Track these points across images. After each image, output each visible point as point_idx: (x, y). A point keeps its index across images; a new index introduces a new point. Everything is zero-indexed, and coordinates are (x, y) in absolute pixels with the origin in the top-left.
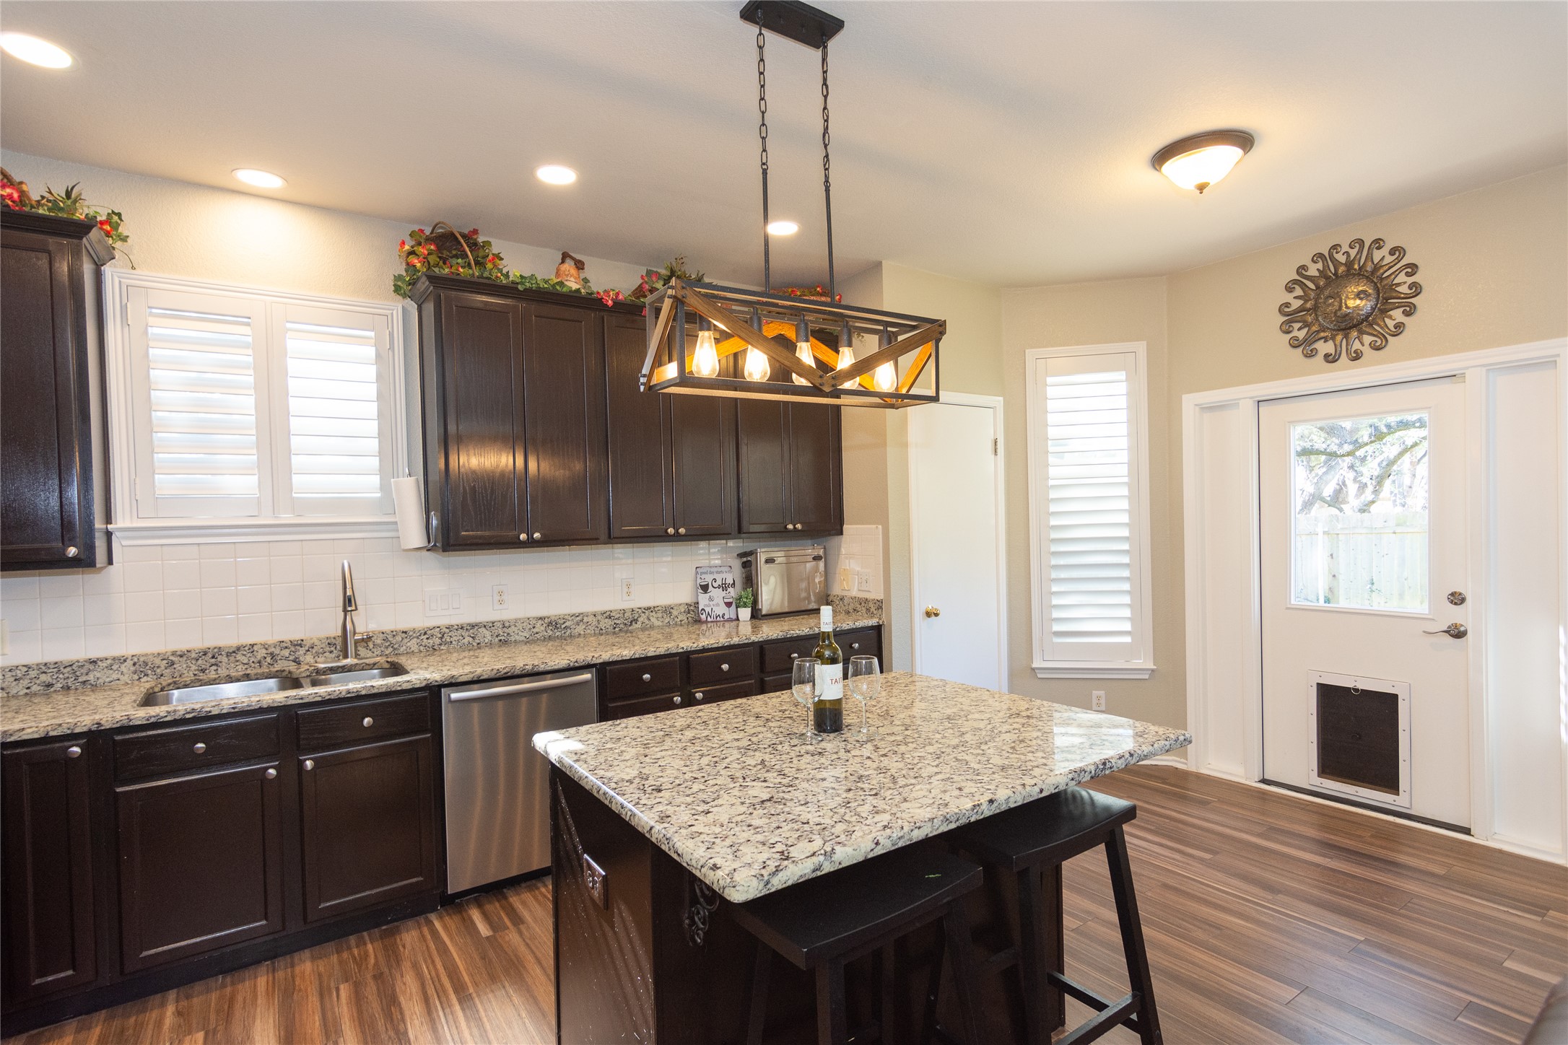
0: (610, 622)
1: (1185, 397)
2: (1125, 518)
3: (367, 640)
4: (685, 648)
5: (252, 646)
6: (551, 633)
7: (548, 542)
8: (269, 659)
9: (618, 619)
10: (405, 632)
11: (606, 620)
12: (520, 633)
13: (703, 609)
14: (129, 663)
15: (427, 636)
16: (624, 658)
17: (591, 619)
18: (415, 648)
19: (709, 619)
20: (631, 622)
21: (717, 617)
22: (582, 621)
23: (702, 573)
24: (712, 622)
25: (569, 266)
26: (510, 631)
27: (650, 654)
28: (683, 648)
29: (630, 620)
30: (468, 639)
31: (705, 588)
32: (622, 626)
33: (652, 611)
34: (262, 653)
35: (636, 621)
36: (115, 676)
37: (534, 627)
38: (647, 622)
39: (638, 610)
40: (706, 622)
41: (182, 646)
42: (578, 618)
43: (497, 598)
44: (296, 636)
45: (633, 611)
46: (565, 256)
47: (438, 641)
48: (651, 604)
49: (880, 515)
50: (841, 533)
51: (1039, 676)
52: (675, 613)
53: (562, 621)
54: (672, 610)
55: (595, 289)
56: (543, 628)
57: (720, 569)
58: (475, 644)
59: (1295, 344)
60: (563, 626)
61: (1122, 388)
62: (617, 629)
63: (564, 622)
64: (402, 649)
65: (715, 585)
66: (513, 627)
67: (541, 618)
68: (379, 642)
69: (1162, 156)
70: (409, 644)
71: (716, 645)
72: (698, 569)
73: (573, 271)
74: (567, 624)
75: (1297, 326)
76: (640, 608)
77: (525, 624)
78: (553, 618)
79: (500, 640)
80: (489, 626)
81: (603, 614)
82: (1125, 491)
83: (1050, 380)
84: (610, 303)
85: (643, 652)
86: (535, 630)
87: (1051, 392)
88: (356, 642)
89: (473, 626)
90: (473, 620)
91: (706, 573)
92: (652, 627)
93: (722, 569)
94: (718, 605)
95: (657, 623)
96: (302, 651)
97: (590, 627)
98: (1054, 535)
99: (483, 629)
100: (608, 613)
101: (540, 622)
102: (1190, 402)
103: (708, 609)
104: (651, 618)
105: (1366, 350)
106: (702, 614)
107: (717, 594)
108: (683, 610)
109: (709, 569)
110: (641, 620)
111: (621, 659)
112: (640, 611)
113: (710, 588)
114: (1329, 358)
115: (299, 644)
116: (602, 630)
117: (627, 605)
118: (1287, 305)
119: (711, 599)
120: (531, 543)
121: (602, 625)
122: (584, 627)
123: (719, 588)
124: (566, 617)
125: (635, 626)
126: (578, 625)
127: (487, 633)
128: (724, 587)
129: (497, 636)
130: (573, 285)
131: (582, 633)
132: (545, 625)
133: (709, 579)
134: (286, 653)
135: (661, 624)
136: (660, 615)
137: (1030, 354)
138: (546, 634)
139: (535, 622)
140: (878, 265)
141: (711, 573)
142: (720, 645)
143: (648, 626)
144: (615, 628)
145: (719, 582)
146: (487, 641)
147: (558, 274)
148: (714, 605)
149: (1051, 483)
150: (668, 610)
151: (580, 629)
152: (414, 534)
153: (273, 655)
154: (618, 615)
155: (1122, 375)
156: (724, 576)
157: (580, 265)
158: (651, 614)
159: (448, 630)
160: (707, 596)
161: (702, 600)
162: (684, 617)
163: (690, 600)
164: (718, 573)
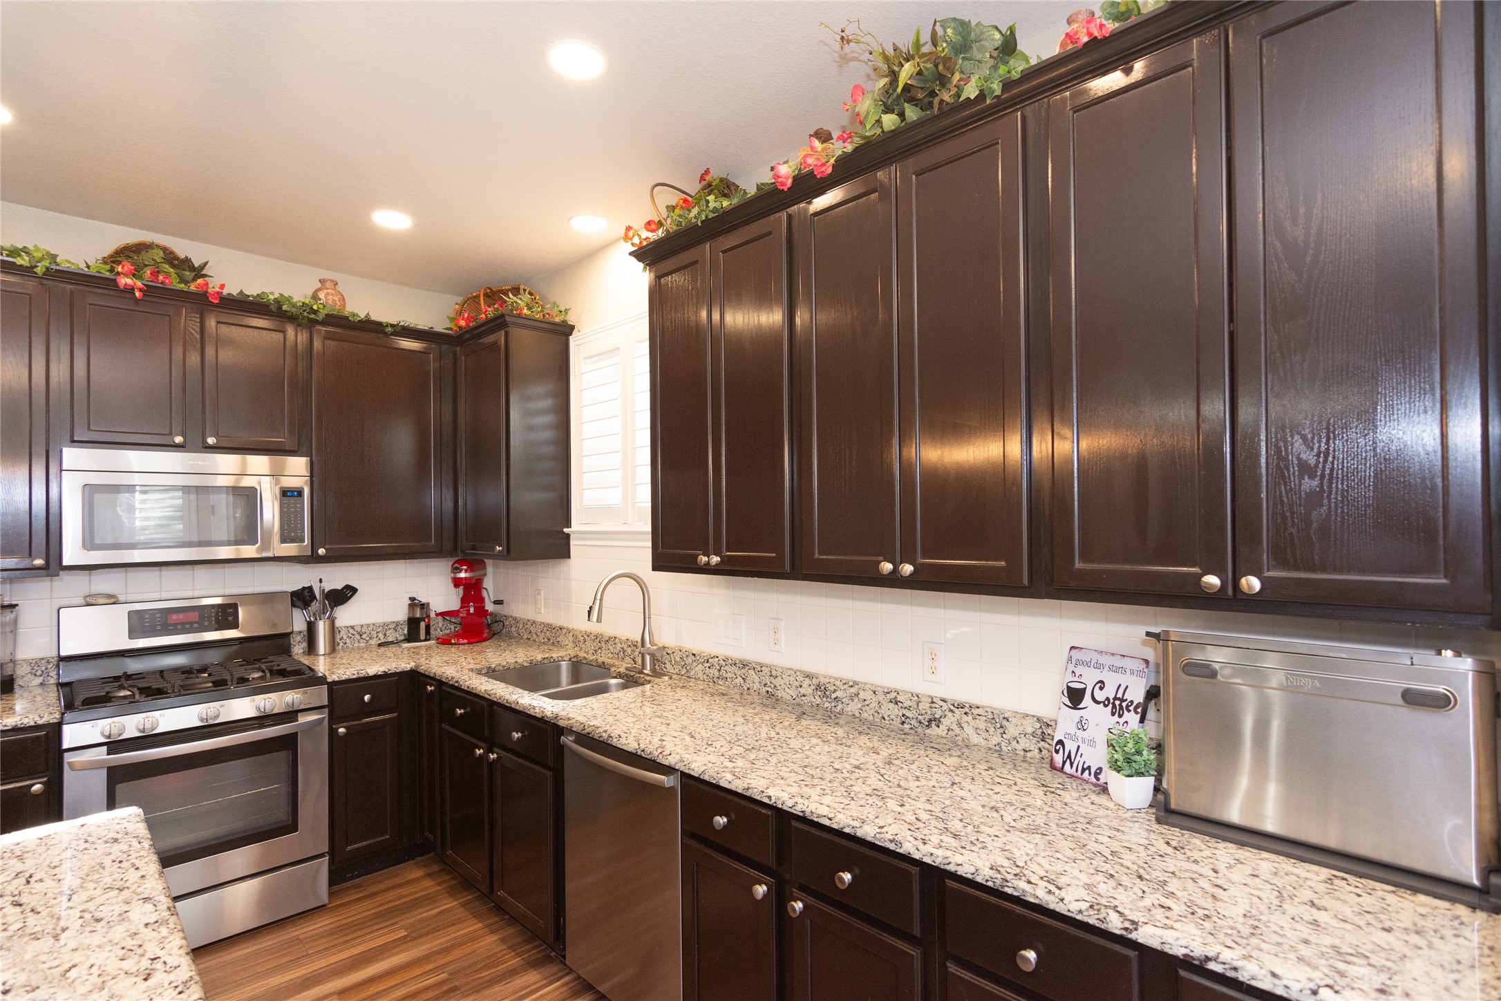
0: (895, 711)
3: (671, 654)
4: (773, 798)
5: (615, 638)
6: (819, 701)
9: (909, 708)
10: (694, 655)
11: (891, 706)
12: (787, 689)
13: (1060, 742)
14: (571, 634)
15: (708, 665)
16: (692, 773)
17: (870, 695)
18: (700, 675)
19: (1067, 767)
20: (930, 721)
21: (1083, 770)
22: (857, 695)
23: (1079, 663)
24: (1071, 776)
26: (778, 682)
27: (723, 784)
28: (770, 797)
29: (927, 717)
31: (1076, 697)
32: (914, 722)
33: (966, 713)
35: (938, 721)
36: (567, 642)
37: (801, 686)
38: (958, 731)
39: (942, 703)
40: (1061, 773)
42: (852, 690)
43: (772, 635)
45: (933, 702)
47: (717, 674)
48: (967, 699)
52: (1012, 731)
53: (832, 688)
54: (1005, 723)
56: (810, 691)
57: (1118, 662)
58: (746, 689)
60: (834, 696)
62: (906, 726)
63: (835, 691)
64: (693, 672)
65: (1100, 696)
66: (779, 678)
67: (808, 676)
68: (678, 659)
70: (697, 669)
71: (826, 822)
72: (1074, 651)
74: (838, 694)
76: (944, 701)
77: (791, 678)
78: (822, 680)
79: (768, 692)
80: (759, 668)
81: (886, 693)
85: (715, 775)
86: (803, 691)
89: (745, 665)
90: (744, 657)
91: (1087, 664)
93: (1127, 663)
94: (1092, 743)
97: (866, 707)
99: (751, 672)
100: (893, 695)
101: (807, 681)
103: (1070, 746)
104: (964, 725)
106: (1057, 752)
107: (1098, 717)
108: (1029, 730)
109: (1095, 657)
110: (946, 722)
111: (687, 772)
112: (945, 706)
113: (1087, 700)
116: (884, 718)
119: (1081, 725)
121: (885, 711)
122: (860, 706)
123: (1106, 703)
124: (838, 683)
125: (934, 731)
126: (852, 700)
127: (756, 678)
128: (1118, 706)
129: (765, 685)
131: (857, 715)
132: (813, 687)
133: (1089, 678)
134: (629, 650)
135: (983, 743)
136: (982, 725)
138: (814, 700)
139: (802, 679)
141: (1099, 666)
142: (835, 826)
143: (960, 738)
144: (903, 723)
145: (1109, 692)
146: (755, 688)
148: (1084, 741)
150: (998, 721)
151: (855, 707)
154: (907, 703)
156: (1124, 680)
158: (965, 718)
159: (724, 663)
160: (1076, 714)
161: (1066, 721)
162: (1032, 745)
163: (1046, 712)
164: (1114, 669)
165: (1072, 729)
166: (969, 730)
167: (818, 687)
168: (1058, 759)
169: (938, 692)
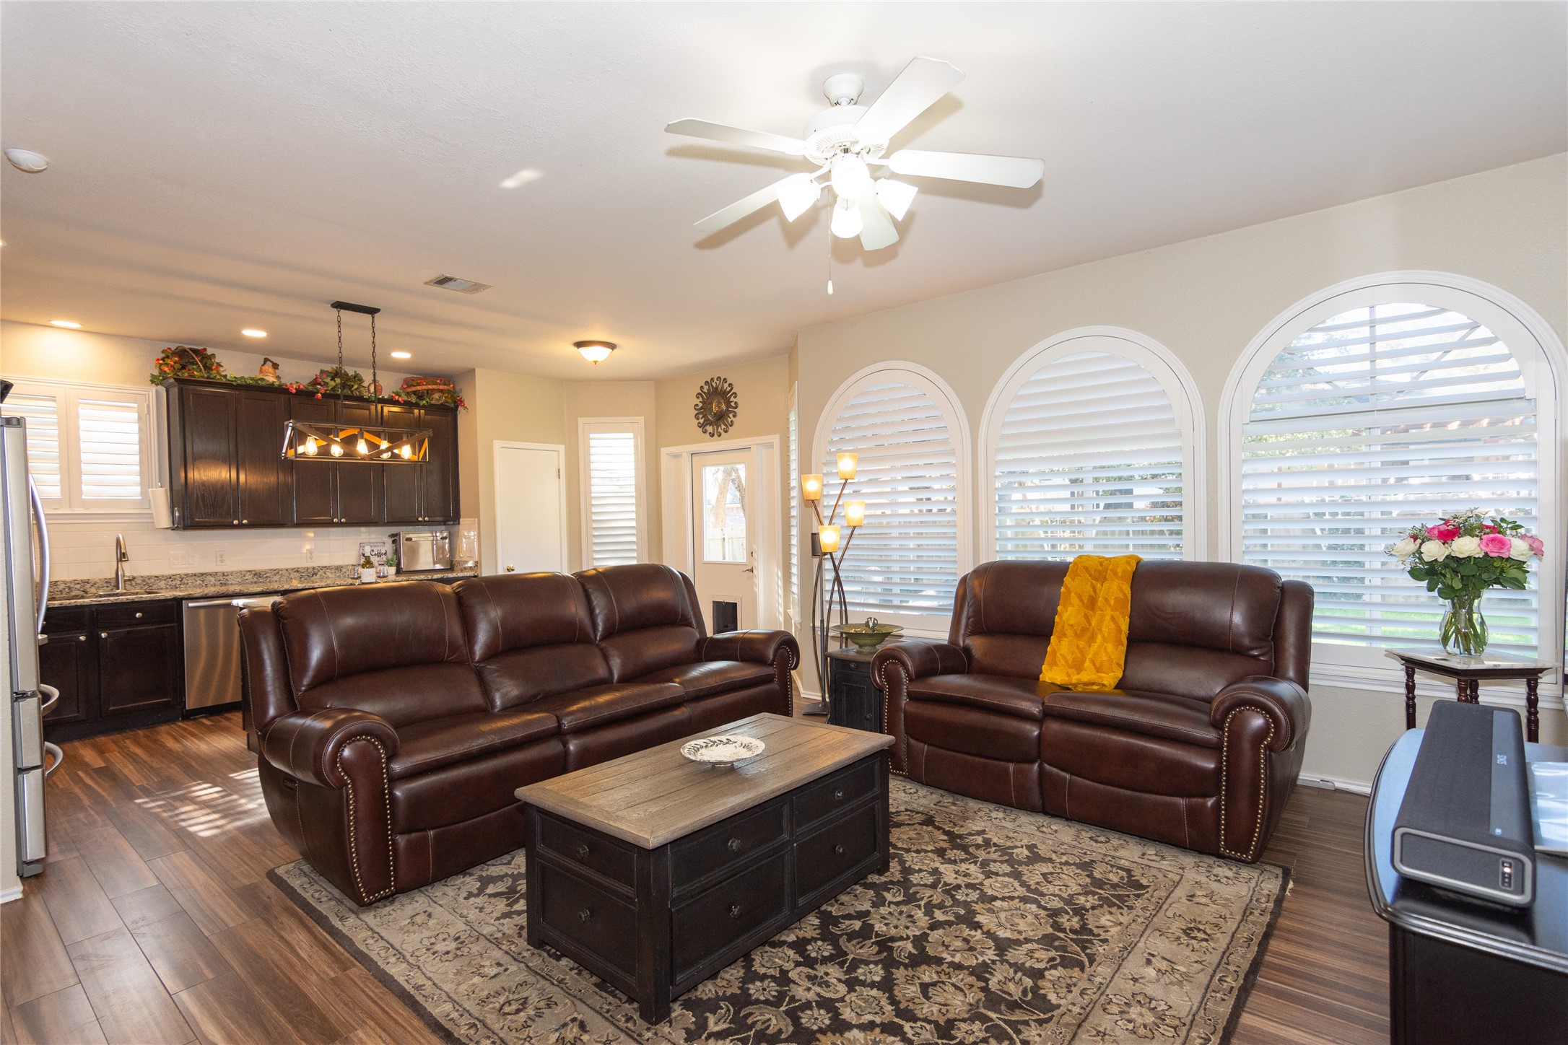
0: (298, 574)
1: (662, 449)
2: (634, 516)
3: (132, 579)
6: (255, 580)
7: (251, 526)
8: (67, 590)
10: (157, 577)
11: (295, 573)
12: (234, 580)
15: (171, 580)
17: (284, 572)
18: (163, 586)
20: (313, 575)
25: (268, 366)
26: (227, 578)
29: (311, 574)
30: (199, 582)
32: (306, 577)
34: (62, 586)
35: (316, 574)
37: (244, 577)
38: (325, 574)
42: (275, 572)
43: (219, 559)
44: (85, 577)
45: (314, 568)
46: (266, 360)
47: (179, 583)
48: (327, 564)
49: (476, 514)
50: (459, 524)
52: (344, 570)
53: (263, 574)
54: (341, 569)
55: (283, 381)
57: (377, 544)
58: (203, 585)
59: (700, 426)
60: (264, 576)
61: (632, 442)
62: (302, 579)
63: (266, 573)
64: (154, 587)
65: (372, 554)
66: (229, 576)
67: (248, 572)
68: (139, 582)
69: (580, 344)
70: (160, 581)
72: (361, 544)
73: (271, 370)
74: (267, 575)
75: (701, 416)
76: (319, 567)
77: (237, 575)
78: (258, 571)
79: (221, 584)
80: (214, 575)
81: (292, 569)
82: (633, 501)
83: (591, 436)
84: (294, 391)
87: (592, 443)
88: (125, 581)
89: (202, 574)
90: (203, 571)
92: (328, 578)
93: (379, 544)
95: (330, 576)
96: (88, 586)
97: (282, 577)
98: (595, 525)
99: (209, 577)
100: (296, 570)
102: (665, 451)
104: (327, 572)
105: (722, 432)
107: (374, 559)
108: (350, 569)
109: (369, 544)
110: (319, 573)
114: (712, 435)
115: (87, 582)
117: (310, 565)
118: (697, 405)
120: (241, 526)
121: (292, 576)
122: (279, 577)
123: (375, 556)
124: (267, 571)
125: (314, 578)
126: (275, 576)
127: (213, 579)
128: (379, 555)
129: (218, 581)
130: (271, 379)
131: (278, 580)
132: (251, 576)
134: (78, 586)
135: (333, 577)
136: (333, 571)
137: (581, 421)
138: (252, 581)
139: (244, 574)
140: (473, 371)
141: (370, 546)
143: (324, 578)
144: (300, 579)
145: (375, 553)
146: (211, 584)
147: (261, 371)
149: (593, 495)
151: (277, 578)
152: (164, 519)
153: (69, 588)
154: (303, 571)
155: (631, 435)
156: (379, 548)
157: (275, 366)
158: (327, 570)
159: (185, 577)
163: (355, 563)
164: (375, 547)
167: (256, 574)
169: (315, 565)
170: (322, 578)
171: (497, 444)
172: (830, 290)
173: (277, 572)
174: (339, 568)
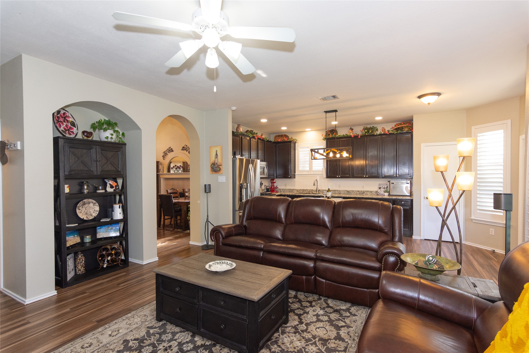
2: (502, 176)
3: (319, 190)
7: (341, 177)
9: (360, 192)
10: (325, 190)
12: (342, 193)
17: (355, 192)
31: (380, 188)
35: (364, 193)
40: (379, 195)
41: (301, 189)
43: (339, 186)
44: (312, 189)
46: (351, 128)
48: (368, 190)
51: (473, 221)
52: (373, 192)
58: (335, 193)
61: (502, 135)
63: (350, 192)
66: (341, 191)
68: (322, 191)
72: (379, 184)
73: (351, 131)
77: (343, 191)
82: (502, 167)
83: (479, 135)
84: (353, 136)
86: (345, 192)
87: (479, 138)
89: (335, 190)
92: (368, 194)
94: (382, 192)
95: (369, 194)
102: (521, 138)
103: (380, 193)
108: (375, 192)
109: (382, 184)
115: (312, 190)
117: (363, 190)
119: (381, 190)
120: (339, 178)
121: (357, 193)
128: (384, 188)
129: (338, 193)
130: (350, 134)
133: (381, 186)
136: (369, 192)
137: (473, 128)
145: (383, 187)
151: (353, 193)
152: (325, 175)
155: (503, 131)
156: (385, 186)
160: (380, 190)
161: (379, 190)
162: (375, 194)
163: (377, 190)
164: (384, 185)
165: (380, 191)
166: (368, 193)
167: (347, 191)
168: (379, 194)
169: (364, 190)
170: (366, 194)
171: (423, 145)
172: (215, 90)
173: (353, 191)
174: (371, 192)
